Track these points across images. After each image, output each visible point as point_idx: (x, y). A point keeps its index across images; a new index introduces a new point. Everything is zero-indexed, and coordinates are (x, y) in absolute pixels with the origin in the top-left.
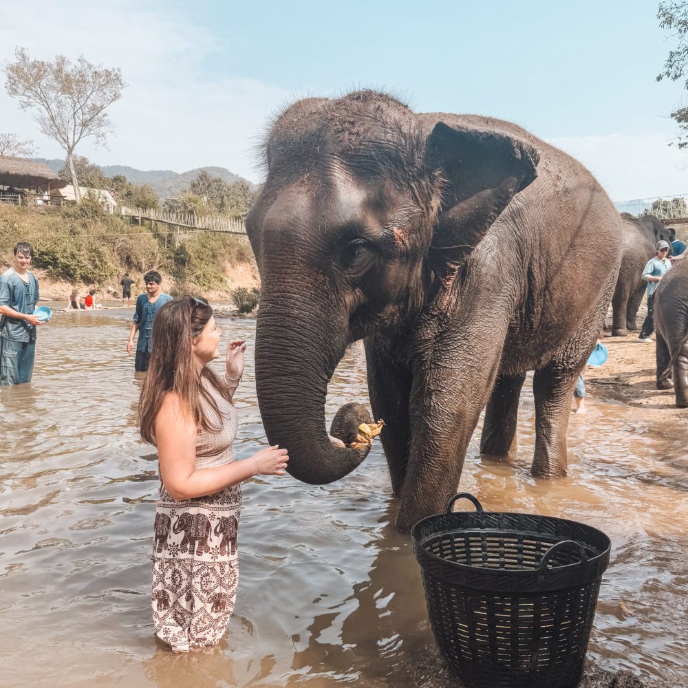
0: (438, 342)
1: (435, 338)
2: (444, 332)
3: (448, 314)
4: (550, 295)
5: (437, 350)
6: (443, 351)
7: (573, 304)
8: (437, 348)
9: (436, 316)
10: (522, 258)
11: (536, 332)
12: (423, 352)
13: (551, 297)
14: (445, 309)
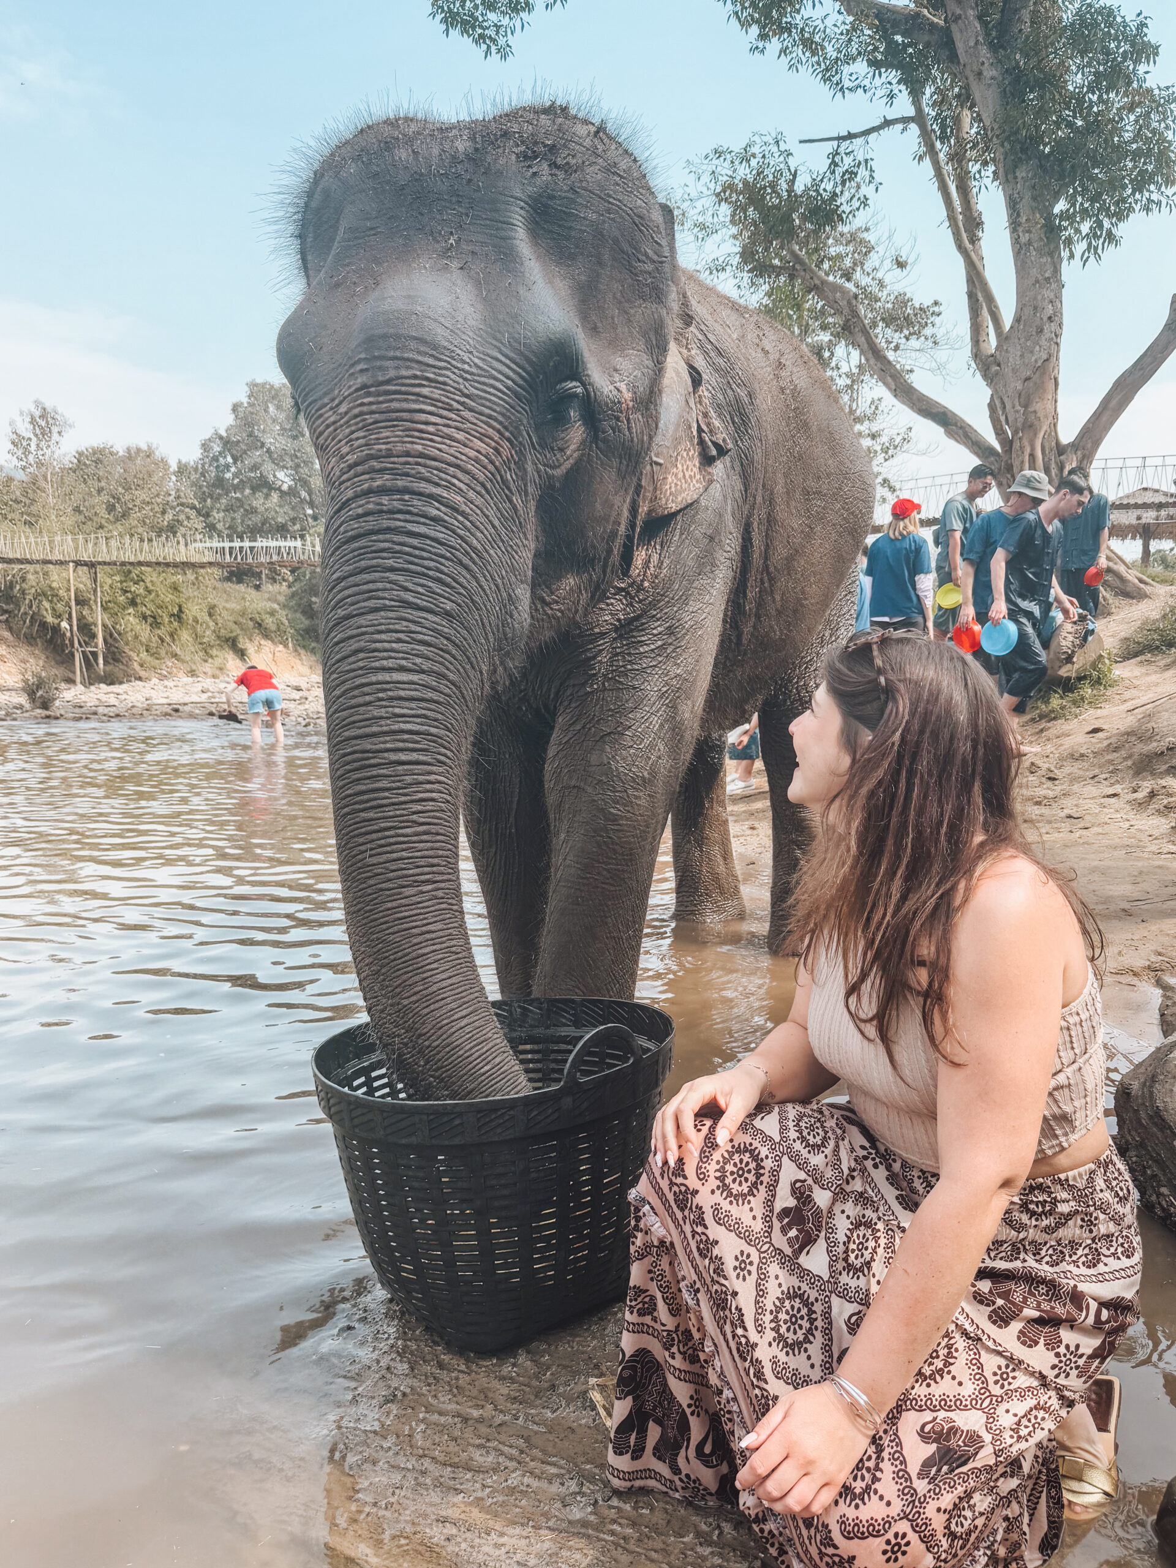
0: (621, 637)
1: (616, 629)
2: (637, 618)
3: (646, 584)
4: (770, 581)
5: (617, 654)
6: (629, 654)
7: (805, 602)
8: (618, 650)
9: (622, 589)
10: (746, 491)
11: (745, 654)
12: (594, 657)
13: (771, 585)
14: (639, 575)
